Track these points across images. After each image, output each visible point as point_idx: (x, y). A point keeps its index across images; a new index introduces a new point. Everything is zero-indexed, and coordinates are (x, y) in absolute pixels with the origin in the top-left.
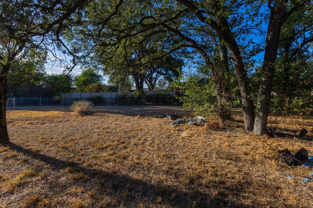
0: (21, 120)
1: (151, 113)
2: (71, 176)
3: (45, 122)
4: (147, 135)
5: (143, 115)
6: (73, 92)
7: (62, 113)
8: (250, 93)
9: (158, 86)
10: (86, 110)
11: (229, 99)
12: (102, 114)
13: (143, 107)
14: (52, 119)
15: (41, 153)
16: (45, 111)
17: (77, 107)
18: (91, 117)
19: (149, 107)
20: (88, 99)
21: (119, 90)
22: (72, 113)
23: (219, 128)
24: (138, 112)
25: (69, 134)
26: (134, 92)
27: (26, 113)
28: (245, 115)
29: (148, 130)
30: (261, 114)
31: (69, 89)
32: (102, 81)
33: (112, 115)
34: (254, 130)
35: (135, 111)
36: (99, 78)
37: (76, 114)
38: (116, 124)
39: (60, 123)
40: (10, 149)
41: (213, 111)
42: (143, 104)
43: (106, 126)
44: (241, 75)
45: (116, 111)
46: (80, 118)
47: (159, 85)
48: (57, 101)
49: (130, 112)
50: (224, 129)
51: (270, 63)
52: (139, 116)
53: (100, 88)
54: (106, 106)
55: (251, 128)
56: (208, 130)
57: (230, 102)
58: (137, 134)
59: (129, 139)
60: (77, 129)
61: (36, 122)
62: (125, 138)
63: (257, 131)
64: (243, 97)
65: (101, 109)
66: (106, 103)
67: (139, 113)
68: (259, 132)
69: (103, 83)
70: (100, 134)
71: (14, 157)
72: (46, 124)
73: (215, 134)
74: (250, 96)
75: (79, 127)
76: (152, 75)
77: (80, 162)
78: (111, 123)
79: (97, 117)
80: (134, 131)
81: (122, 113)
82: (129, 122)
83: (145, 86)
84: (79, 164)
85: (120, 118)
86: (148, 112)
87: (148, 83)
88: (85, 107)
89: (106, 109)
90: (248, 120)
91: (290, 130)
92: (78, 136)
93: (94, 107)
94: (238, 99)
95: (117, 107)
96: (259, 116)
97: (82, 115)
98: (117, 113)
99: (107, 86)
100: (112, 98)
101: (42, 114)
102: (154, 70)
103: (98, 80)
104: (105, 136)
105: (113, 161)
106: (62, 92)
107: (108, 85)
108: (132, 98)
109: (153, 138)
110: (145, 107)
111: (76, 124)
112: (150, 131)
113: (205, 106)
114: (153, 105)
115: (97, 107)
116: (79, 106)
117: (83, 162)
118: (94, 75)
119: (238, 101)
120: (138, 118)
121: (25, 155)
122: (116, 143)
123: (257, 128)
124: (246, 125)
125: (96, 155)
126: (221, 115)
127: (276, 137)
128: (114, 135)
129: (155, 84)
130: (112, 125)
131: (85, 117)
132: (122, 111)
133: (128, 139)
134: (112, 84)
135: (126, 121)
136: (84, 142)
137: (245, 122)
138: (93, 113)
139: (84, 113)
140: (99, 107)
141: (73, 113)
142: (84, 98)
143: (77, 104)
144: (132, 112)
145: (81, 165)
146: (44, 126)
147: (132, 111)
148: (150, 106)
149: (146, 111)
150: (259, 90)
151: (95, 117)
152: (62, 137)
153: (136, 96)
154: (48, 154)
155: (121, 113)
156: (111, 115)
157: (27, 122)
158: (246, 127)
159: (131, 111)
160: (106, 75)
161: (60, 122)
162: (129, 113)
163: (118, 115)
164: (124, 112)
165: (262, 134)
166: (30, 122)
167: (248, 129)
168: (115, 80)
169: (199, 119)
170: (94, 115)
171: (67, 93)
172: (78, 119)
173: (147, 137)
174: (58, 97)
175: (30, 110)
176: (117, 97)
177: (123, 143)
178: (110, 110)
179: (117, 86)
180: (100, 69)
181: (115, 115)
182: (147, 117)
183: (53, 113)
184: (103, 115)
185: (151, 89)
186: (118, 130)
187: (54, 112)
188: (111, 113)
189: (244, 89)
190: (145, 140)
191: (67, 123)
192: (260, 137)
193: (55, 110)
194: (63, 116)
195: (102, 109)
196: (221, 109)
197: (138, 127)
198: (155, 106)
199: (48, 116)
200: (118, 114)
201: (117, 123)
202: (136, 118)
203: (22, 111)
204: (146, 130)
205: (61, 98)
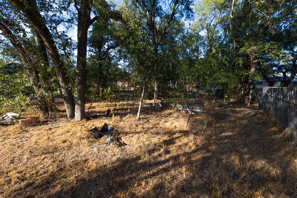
8: (68, 83)
11: (49, 89)
23: (39, 122)
28: (66, 105)
30: (79, 102)
34: (75, 117)
41: (29, 104)
44: (58, 65)
50: (45, 123)
51: (82, 58)
55: (73, 116)
56: (23, 128)
57: (50, 92)
63: (78, 118)
64: (62, 87)
68: (79, 118)
73: (33, 130)
74: (68, 86)
90: (69, 109)
91: (102, 112)
94: (58, 89)
96: (78, 104)
113: (17, 99)
119: (58, 91)
123: (78, 114)
124: (68, 113)
126: (41, 108)
127: (92, 119)
137: (67, 111)
150: (76, 81)
158: (68, 116)
165: (82, 119)
167: (70, 117)
169: (8, 117)
189: (62, 80)
192: (80, 122)
196: (41, 101)
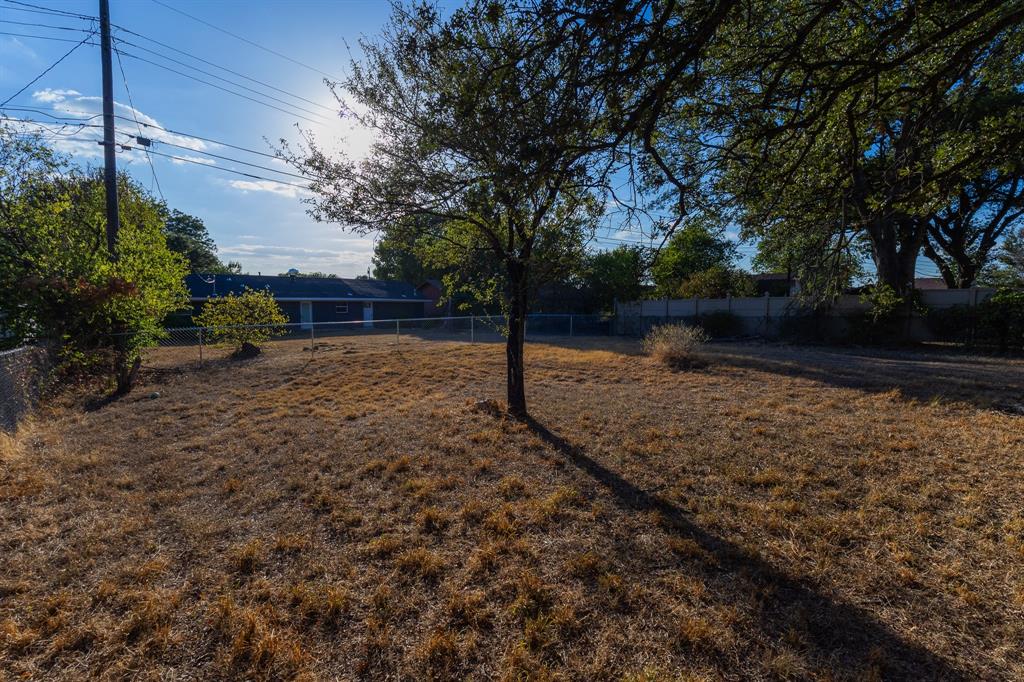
0: (537, 366)
1: (963, 386)
2: (664, 538)
3: (584, 377)
4: (953, 481)
5: (918, 391)
6: (646, 299)
7: (621, 357)
9: (1002, 267)
10: (685, 354)
12: (735, 369)
13: (912, 356)
14: (598, 370)
15: (587, 454)
16: (581, 349)
17: (662, 344)
18: (700, 377)
19: (949, 362)
20: (692, 321)
21: (796, 290)
22: (646, 361)
24: (888, 375)
25: (645, 417)
26: (868, 293)
27: (545, 352)
29: (951, 457)
31: (636, 292)
32: (734, 262)
33: (773, 376)
35: (871, 370)
36: (722, 252)
37: (657, 363)
38: (793, 412)
39: (619, 385)
40: (528, 428)
42: (914, 347)
43: (757, 411)
45: (789, 364)
46: (668, 376)
47: (1009, 261)
48: (606, 323)
49: (850, 374)
52: (895, 392)
53: (727, 283)
54: (747, 344)
58: (897, 464)
59: (857, 475)
60: (664, 408)
61: (566, 374)
62: (840, 467)
65: (729, 352)
66: (747, 336)
67: (891, 380)
69: (736, 268)
70: (738, 434)
71: (537, 448)
72: (587, 384)
75: (667, 404)
76: (970, 216)
77: (685, 508)
78: (773, 406)
79: (721, 380)
80: (877, 448)
81: (813, 373)
82: (849, 411)
83: (926, 269)
84: (682, 511)
85: (808, 392)
86: (942, 382)
87: (940, 253)
88: (681, 345)
89: (748, 354)
92: (670, 428)
93: (708, 346)
95: (790, 350)
97: (672, 366)
98: (793, 372)
99: (749, 276)
100: (768, 319)
101: (576, 356)
102: (985, 193)
103: (719, 259)
104: (756, 446)
105: (797, 538)
106: (619, 300)
107: (752, 273)
108: (859, 317)
109: (991, 502)
110: (928, 360)
111: (660, 392)
112: (968, 466)
114: (968, 351)
115: (716, 346)
116: (667, 339)
117: (695, 510)
118: (708, 243)
120: (892, 400)
121: (556, 449)
122: (800, 477)
125: (733, 499)
128: (791, 450)
129: (982, 256)
130: (777, 413)
131: (681, 376)
132: (810, 366)
133: (851, 476)
134: (768, 270)
135: (834, 406)
136: (688, 450)
138: (707, 364)
139: (681, 363)
140: (724, 348)
141: (648, 359)
142: (680, 318)
143: (661, 333)
144: (860, 375)
145: (688, 516)
146: (583, 386)
147: (860, 372)
148: (952, 358)
149: (934, 376)
151: (714, 379)
152: (628, 422)
153: (877, 311)
154: (601, 460)
155: (806, 372)
156: (768, 375)
157: (550, 373)
159: (850, 370)
160: (750, 240)
161: (618, 382)
162: (842, 376)
163: (798, 380)
164: (821, 370)
166: (554, 373)
168: (782, 256)
170: (708, 372)
171: (632, 303)
172: (665, 379)
173: (948, 485)
174: (609, 314)
175: (552, 344)
176: (791, 314)
177: (830, 483)
178: (764, 360)
179: (789, 274)
180: (729, 219)
181: (787, 380)
182: (943, 404)
183: (601, 356)
184: (741, 376)
185: (958, 280)
186: (803, 434)
187: (601, 353)
188: (768, 370)
190: (938, 496)
191: (635, 386)
193: (603, 349)
194: (624, 366)
195: (733, 353)
197: (898, 435)
198: (984, 359)
199: (590, 364)
200: (796, 377)
201: (797, 406)
202: (881, 400)
203: (539, 345)
204: (942, 458)
205: (617, 316)
